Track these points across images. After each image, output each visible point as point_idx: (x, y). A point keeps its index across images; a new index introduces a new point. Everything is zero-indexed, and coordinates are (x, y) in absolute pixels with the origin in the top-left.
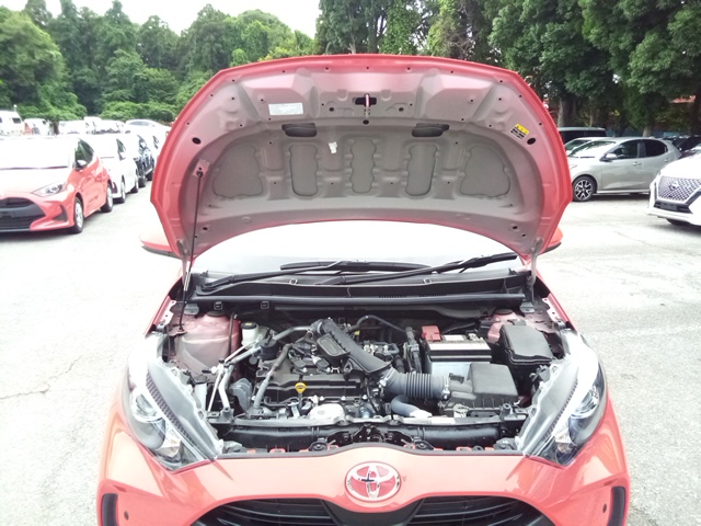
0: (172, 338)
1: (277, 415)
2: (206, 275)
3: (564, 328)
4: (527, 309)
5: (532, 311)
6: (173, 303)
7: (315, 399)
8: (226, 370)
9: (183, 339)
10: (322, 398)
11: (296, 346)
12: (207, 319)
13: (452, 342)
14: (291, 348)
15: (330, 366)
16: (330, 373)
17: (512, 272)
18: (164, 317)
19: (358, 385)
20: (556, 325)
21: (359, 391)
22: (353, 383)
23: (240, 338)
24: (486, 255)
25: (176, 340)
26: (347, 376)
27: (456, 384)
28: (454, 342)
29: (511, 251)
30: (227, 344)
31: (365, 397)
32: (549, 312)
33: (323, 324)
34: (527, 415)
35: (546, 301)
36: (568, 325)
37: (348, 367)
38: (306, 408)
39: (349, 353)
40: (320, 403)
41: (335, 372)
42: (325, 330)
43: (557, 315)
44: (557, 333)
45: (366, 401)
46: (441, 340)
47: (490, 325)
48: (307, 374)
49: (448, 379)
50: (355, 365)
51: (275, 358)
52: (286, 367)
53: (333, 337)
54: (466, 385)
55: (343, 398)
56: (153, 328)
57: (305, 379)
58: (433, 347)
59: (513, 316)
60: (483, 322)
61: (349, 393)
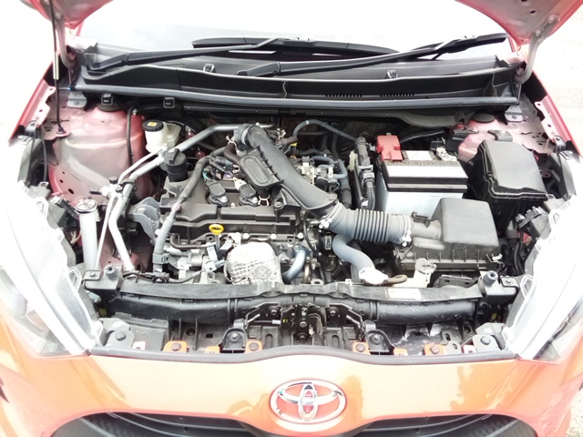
0: (49, 144)
1: (189, 254)
2: (94, 50)
3: (563, 149)
4: (514, 114)
5: (520, 118)
6: (51, 91)
7: (237, 236)
8: (119, 195)
9: (66, 142)
10: (246, 236)
11: (214, 159)
12: (97, 114)
13: (417, 163)
14: (207, 164)
15: (257, 195)
16: (257, 205)
17: (499, 63)
18: (37, 113)
19: (293, 222)
20: (552, 143)
21: (294, 228)
22: (287, 220)
23: (144, 141)
24: (470, 37)
25: (55, 145)
26: (279, 212)
27: (420, 227)
28: (419, 163)
29: (504, 31)
30: (126, 150)
31: (300, 236)
32: (544, 123)
33: (250, 132)
34: (518, 290)
35: (540, 106)
36: (570, 146)
37: (281, 200)
38: (225, 247)
39: (282, 182)
40: (244, 241)
41: (264, 203)
42: (252, 140)
43: (553, 129)
44: (554, 156)
45: (301, 240)
46: (403, 160)
47: (464, 136)
48: (227, 205)
49: (409, 220)
50: (290, 198)
51: (186, 177)
52: (200, 194)
53: (262, 155)
54: (434, 229)
55: (273, 236)
56: (20, 130)
57: (224, 211)
58: (393, 171)
59: (495, 125)
60: (456, 132)
61: (280, 230)
